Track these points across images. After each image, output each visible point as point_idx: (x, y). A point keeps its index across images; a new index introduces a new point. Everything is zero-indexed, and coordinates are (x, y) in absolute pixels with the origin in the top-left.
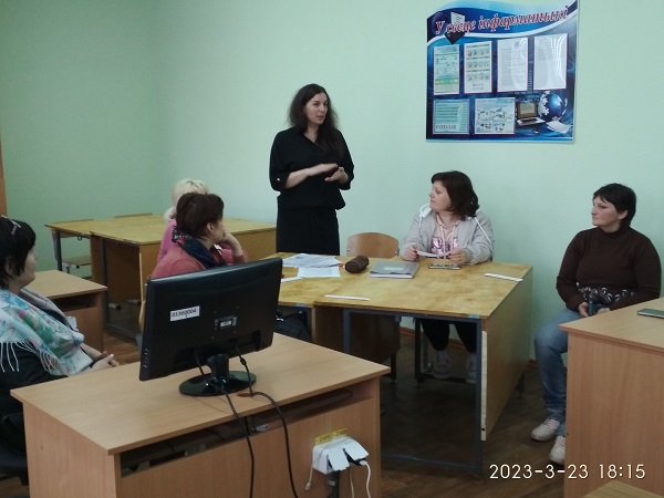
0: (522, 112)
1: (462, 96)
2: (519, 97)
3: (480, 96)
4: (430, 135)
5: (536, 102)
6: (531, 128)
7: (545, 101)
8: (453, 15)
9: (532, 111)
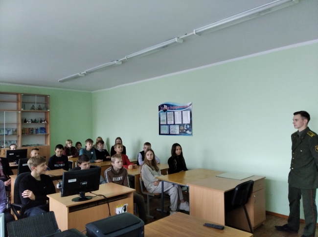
0: (181, 129)
1: (167, 124)
2: (180, 125)
3: (171, 125)
4: (160, 134)
5: (184, 126)
6: (183, 133)
7: (185, 126)
8: (165, 106)
9: (183, 129)
